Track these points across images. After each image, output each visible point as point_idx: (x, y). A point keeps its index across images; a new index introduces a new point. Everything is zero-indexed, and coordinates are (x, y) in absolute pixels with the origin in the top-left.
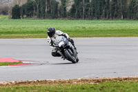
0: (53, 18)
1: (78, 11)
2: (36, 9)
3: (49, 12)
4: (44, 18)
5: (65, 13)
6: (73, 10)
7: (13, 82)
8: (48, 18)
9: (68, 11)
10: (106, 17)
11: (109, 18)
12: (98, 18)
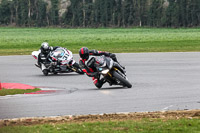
0: (40, 26)
1: (76, 16)
2: (14, 13)
3: (33, 17)
4: (27, 26)
5: (57, 19)
6: (69, 14)
7: (71, 116)
8: (32, 25)
9: (61, 15)
10: (116, 24)
11: (121, 25)
12: (106, 26)
